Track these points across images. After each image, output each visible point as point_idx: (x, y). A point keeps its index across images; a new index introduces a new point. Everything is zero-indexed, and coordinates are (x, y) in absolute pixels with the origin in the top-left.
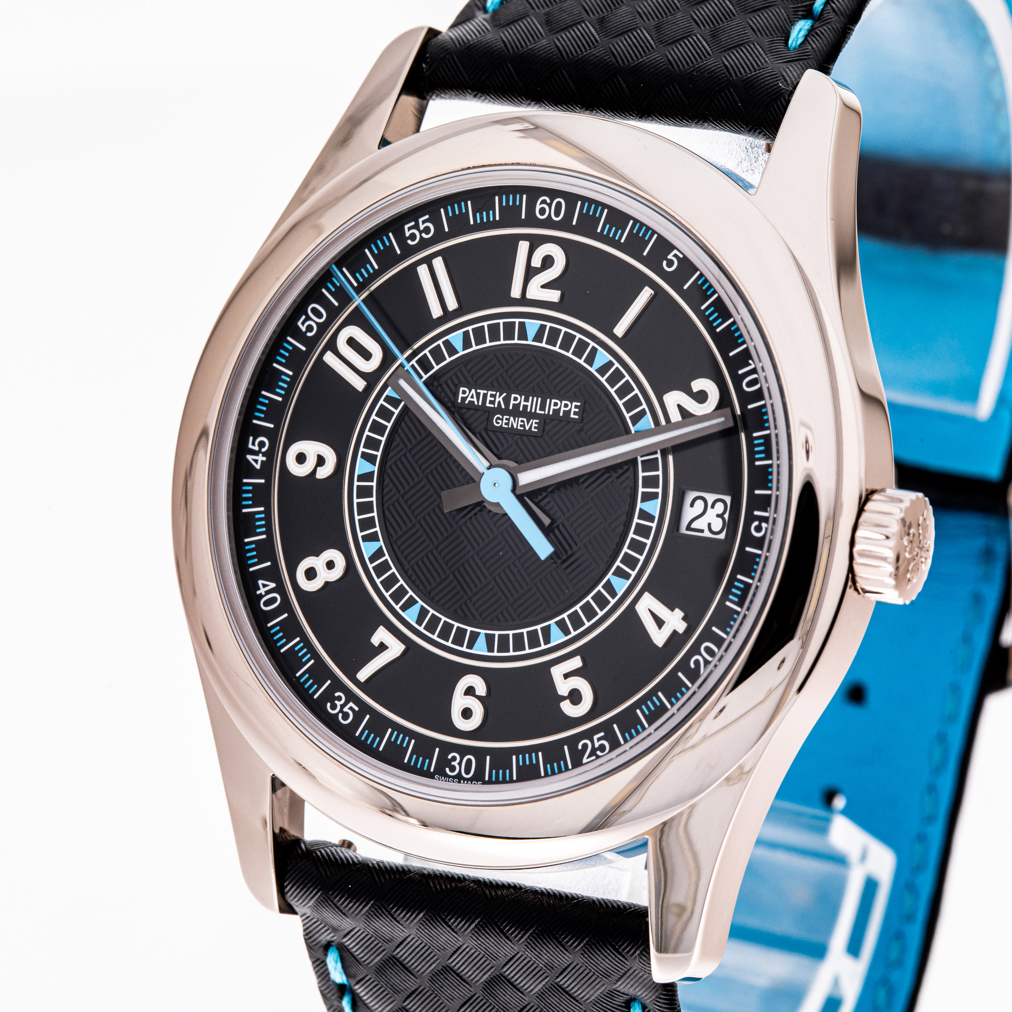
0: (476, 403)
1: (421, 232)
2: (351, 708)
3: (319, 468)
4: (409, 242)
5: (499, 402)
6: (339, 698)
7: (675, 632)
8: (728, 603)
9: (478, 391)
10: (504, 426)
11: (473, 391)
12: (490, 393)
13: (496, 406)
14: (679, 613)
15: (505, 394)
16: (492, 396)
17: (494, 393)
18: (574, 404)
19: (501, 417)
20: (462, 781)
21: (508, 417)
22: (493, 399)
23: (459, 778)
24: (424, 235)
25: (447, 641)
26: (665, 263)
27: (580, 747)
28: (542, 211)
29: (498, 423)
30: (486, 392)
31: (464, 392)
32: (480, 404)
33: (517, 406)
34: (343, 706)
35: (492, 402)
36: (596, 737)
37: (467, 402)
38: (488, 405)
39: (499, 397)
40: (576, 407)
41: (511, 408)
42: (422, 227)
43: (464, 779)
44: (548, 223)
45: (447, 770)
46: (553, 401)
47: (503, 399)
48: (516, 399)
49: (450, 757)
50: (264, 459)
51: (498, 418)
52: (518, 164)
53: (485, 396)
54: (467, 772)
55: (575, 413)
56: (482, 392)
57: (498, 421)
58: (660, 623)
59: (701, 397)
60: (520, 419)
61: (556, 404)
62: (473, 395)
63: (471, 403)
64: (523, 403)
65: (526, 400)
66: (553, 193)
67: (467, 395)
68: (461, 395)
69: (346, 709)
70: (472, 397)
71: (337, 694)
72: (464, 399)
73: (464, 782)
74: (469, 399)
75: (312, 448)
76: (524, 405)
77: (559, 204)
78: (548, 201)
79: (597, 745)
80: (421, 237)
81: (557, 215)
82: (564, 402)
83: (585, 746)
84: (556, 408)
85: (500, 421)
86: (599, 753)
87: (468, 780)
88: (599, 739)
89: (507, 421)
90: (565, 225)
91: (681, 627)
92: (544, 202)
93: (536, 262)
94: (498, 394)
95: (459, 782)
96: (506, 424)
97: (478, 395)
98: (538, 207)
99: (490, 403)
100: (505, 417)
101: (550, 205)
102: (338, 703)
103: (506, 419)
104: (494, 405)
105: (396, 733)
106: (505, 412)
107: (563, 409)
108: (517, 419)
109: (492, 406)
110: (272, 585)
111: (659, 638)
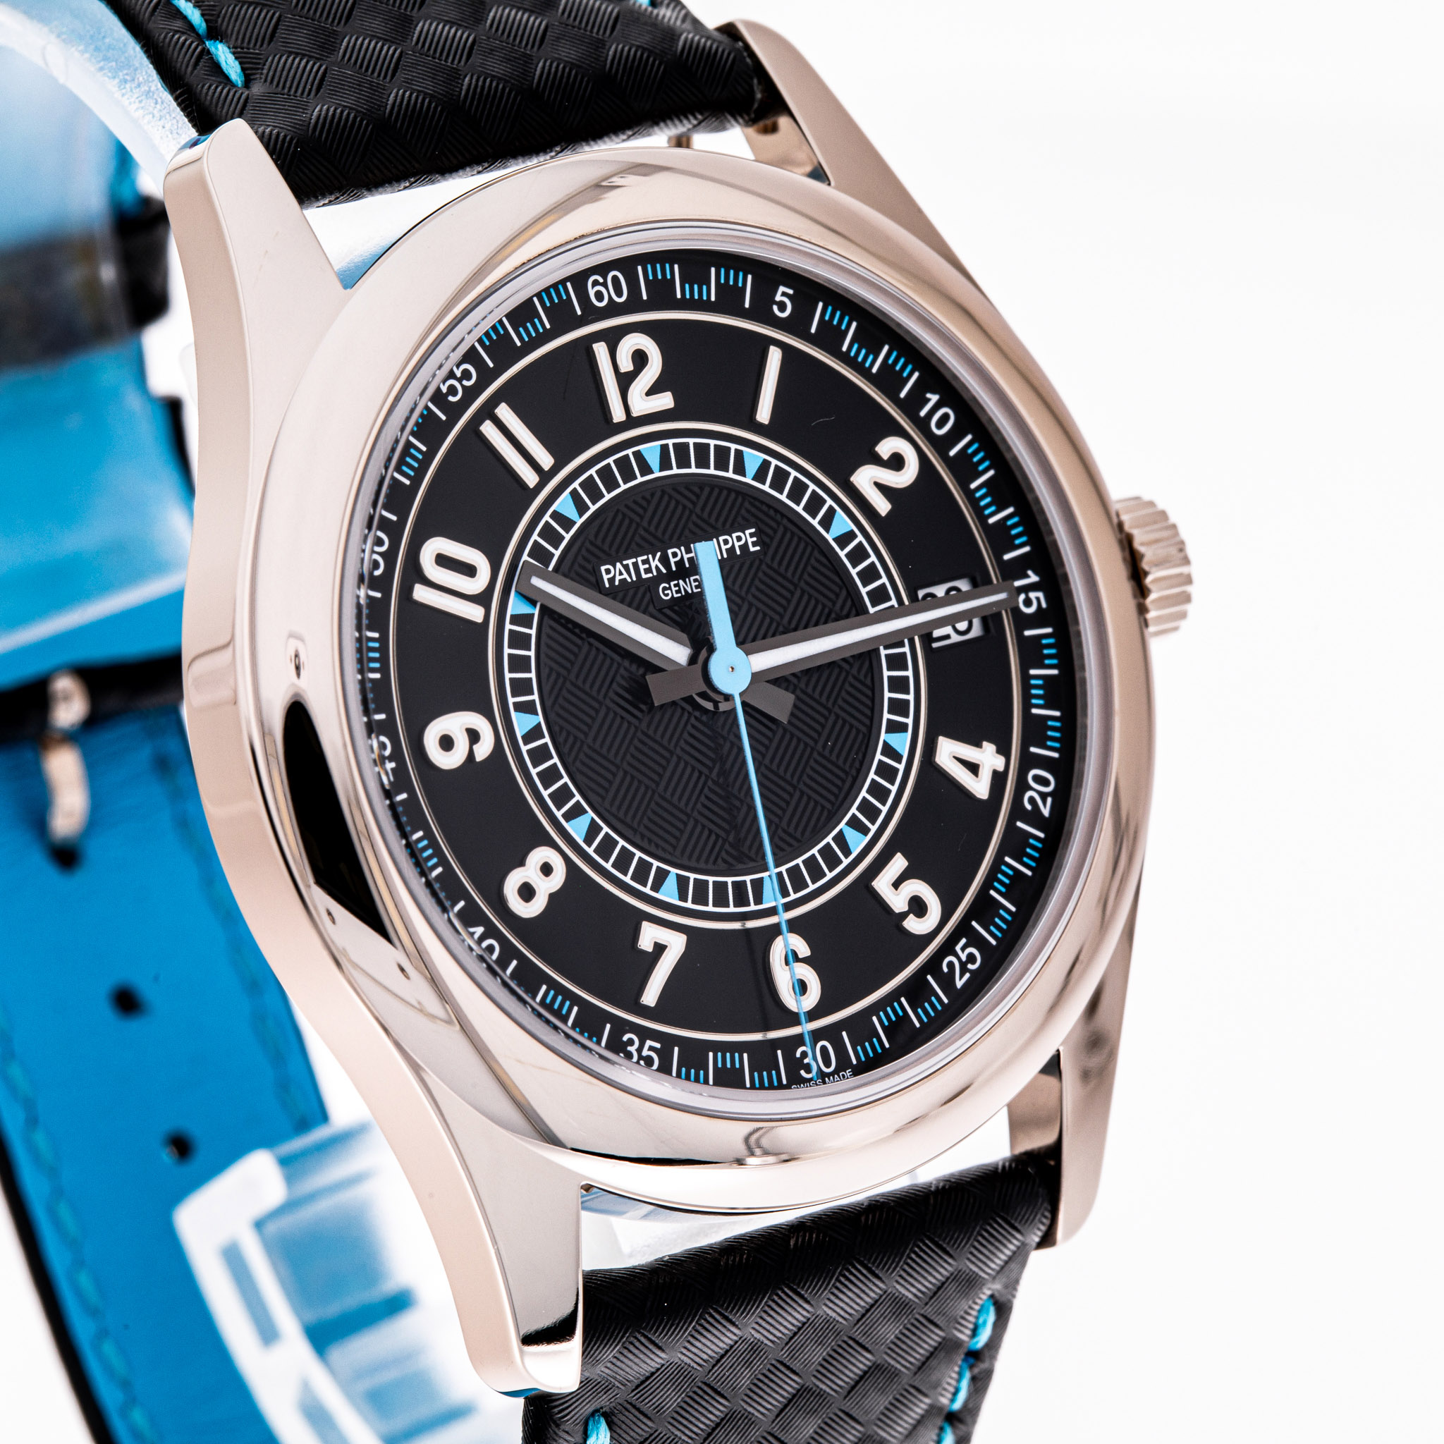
0: (629, 580)
1: (460, 380)
2: (651, 1048)
3: (475, 747)
4: (451, 399)
5: (657, 567)
6: (631, 1042)
7: (995, 773)
8: (1034, 711)
9: (625, 562)
10: (675, 596)
11: (618, 565)
12: (640, 559)
13: (655, 574)
14: (989, 748)
15: (659, 554)
16: (644, 562)
17: (645, 557)
18: (748, 532)
19: (667, 586)
20: (827, 1079)
21: (676, 582)
22: (647, 566)
23: (823, 1077)
24: (466, 383)
25: (728, 906)
26: (775, 308)
27: (945, 969)
28: (599, 296)
29: (667, 595)
30: (634, 560)
31: (608, 571)
32: (634, 579)
33: (680, 563)
34: (639, 1050)
35: (648, 571)
36: (958, 948)
37: (617, 583)
38: (644, 576)
39: (654, 560)
40: (752, 535)
41: (674, 569)
42: (458, 374)
43: (828, 1075)
44: (614, 310)
45: (803, 1072)
46: (721, 539)
47: (659, 560)
48: (675, 555)
49: (798, 1055)
50: (393, 765)
51: (665, 589)
52: (583, 237)
53: (636, 565)
54: (828, 1064)
55: (754, 544)
56: (630, 562)
57: (666, 592)
58: (973, 768)
59: (896, 462)
60: (692, 578)
61: (726, 542)
62: (620, 571)
63: (623, 581)
64: (686, 557)
65: (688, 551)
66: (602, 269)
67: (614, 573)
68: (606, 577)
69: (645, 1052)
70: (621, 574)
71: (625, 1038)
72: (612, 580)
73: (829, 1079)
74: (618, 578)
75: (455, 723)
76: (688, 559)
77: (615, 279)
78: (601, 280)
79: (964, 957)
80: (463, 386)
81: (619, 294)
82: (734, 535)
83: (951, 965)
84: (729, 546)
85: (669, 592)
86: (970, 966)
87: (832, 1074)
88: (963, 949)
89: (677, 588)
90: (634, 304)
91: (999, 763)
92: (595, 283)
93: (626, 365)
94: (650, 556)
95: (824, 1083)
96: (677, 592)
97: (626, 567)
98: (592, 293)
99: (646, 573)
100: (672, 583)
101: (605, 285)
102: (632, 1049)
103: (675, 586)
104: (652, 573)
105: (719, 1054)
106: (670, 576)
107: (737, 544)
108: (687, 580)
109: (650, 575)
110: (479, 930)
111: (980, 788)
